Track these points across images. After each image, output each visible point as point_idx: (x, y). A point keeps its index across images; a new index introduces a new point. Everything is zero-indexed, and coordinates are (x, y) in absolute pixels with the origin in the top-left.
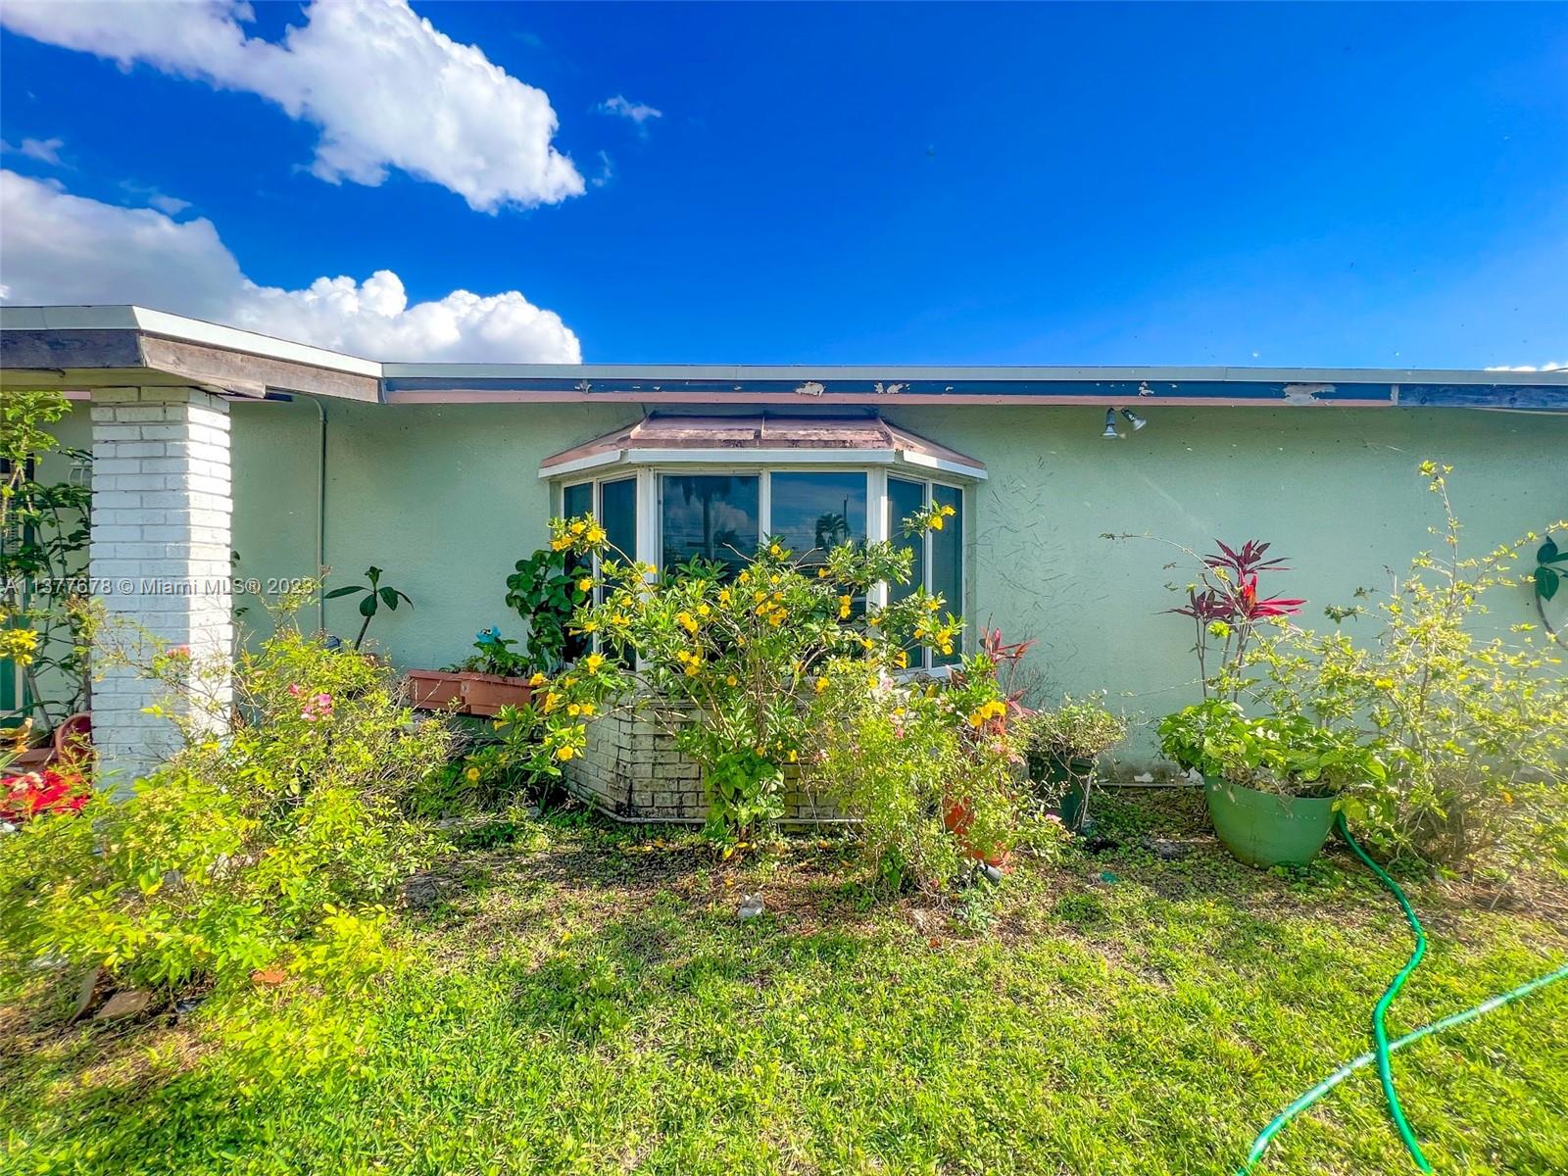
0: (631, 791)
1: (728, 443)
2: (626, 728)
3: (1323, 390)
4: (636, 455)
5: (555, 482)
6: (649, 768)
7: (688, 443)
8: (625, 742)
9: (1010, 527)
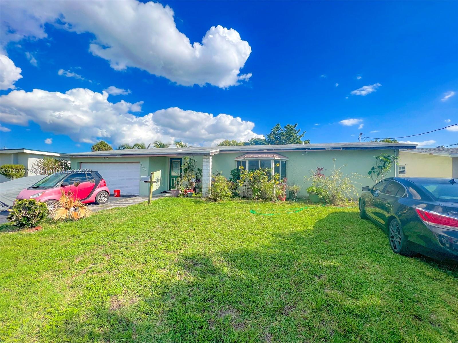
0: (245, 194)
1: (256, 157)
2: (245, 187)
3: (331, 148)
4: (246, 159)
5: (236, 161)
6: (247, 192)
7: (251, 157)
8: (244, 189)
9: (292, 166)
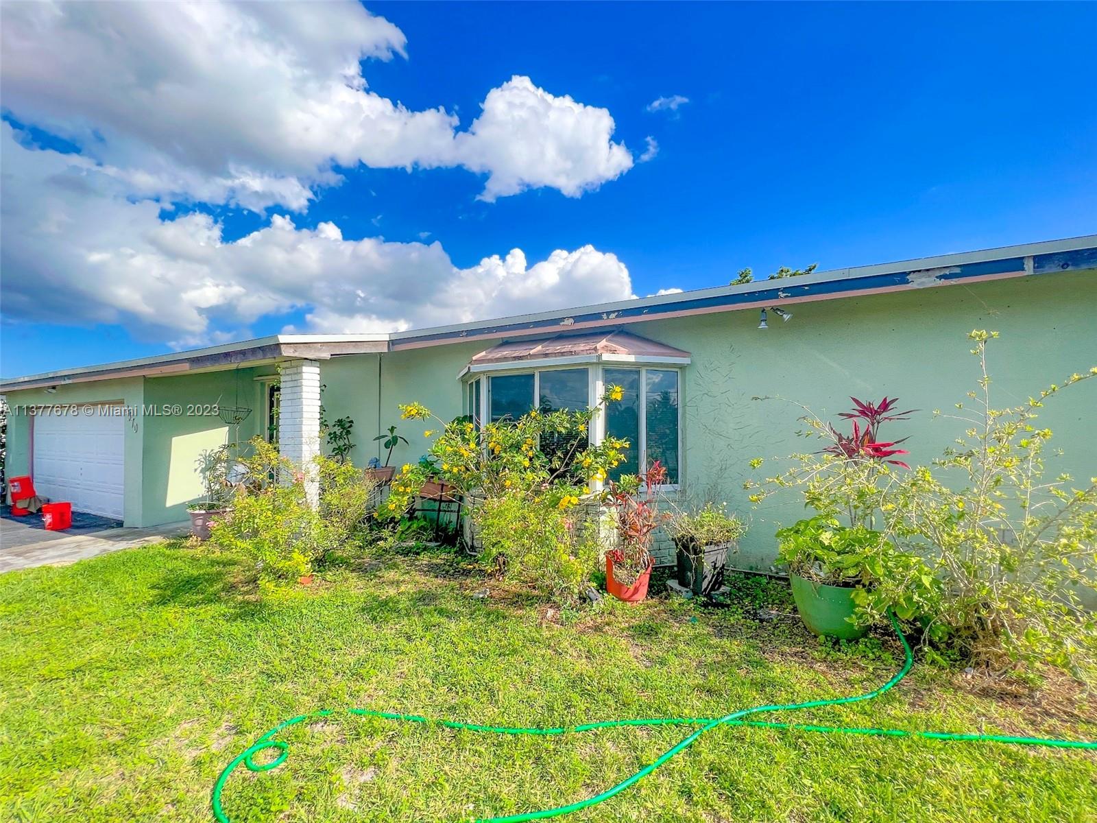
1: (515, 358)
3: (947, 272)
4: (481, 368)
7: (503, 361)
9: (709, 394)
